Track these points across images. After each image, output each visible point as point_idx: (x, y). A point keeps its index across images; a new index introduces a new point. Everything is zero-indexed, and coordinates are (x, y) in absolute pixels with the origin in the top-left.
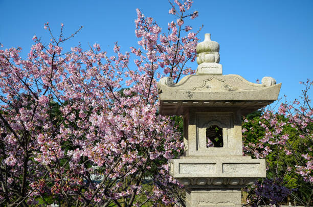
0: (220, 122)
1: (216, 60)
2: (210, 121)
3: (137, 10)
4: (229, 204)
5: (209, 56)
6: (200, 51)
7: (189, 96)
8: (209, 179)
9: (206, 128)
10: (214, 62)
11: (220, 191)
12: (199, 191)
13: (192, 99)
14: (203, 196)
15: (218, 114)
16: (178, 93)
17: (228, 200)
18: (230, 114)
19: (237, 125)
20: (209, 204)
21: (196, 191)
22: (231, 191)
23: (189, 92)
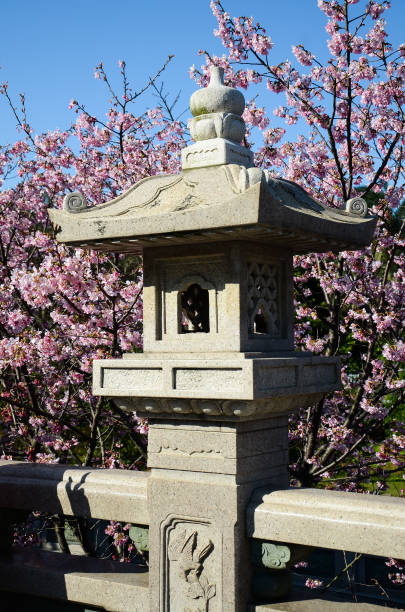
0: (203, 277)
4: (213, 455)
7: (100, 230)
10: (216, 137)
11: (198, 427)
13: (107, 235)
17: (211, 447)
19: (230, 282)
22: (217, 428)
23: (99, 223)
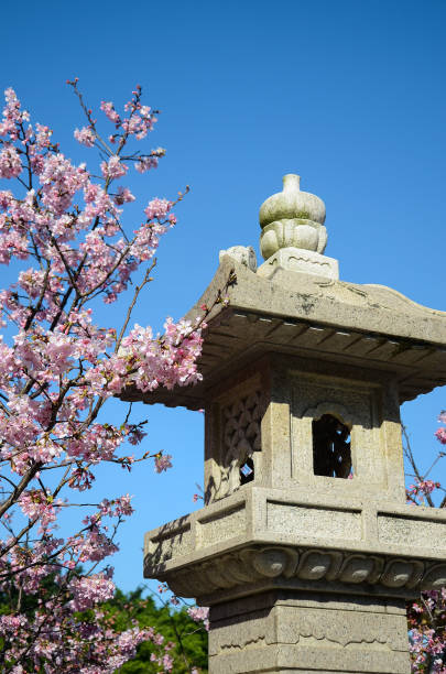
1: (321, 246)
2: (321, 402)
3: (9, 92)
5: (306, 231)
6: (279, 216)
8: (339, 555)
9: (311, 419)
12: (299, 602)
14: (309, 618)
15: (341, 385)
16: (277, 293)
18: (370, 389)
20: (326, 644)
21: (290, 602)
